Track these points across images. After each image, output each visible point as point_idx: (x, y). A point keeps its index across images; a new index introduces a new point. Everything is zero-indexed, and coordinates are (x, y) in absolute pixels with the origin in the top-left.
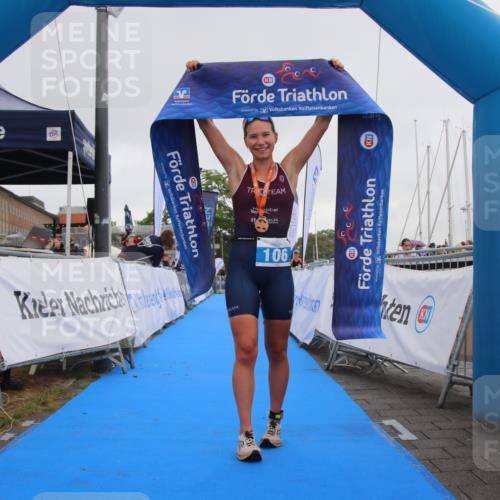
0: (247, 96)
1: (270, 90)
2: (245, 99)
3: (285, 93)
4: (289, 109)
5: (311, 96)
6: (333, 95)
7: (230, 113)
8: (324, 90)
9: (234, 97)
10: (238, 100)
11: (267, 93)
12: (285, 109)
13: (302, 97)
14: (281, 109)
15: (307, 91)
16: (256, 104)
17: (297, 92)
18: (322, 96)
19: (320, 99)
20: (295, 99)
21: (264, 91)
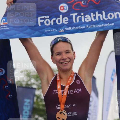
0: (49, 20)
1: (64, 15)
2: (47, 22)
3: (76, 17)
4: (80, 27)
5: (95, 17)
6: (111, 16)
7: (37, 33)
8: (104, 12)
9: (40, 21)
10: (42, 23)
11: (63, 18)
12: (77, 28)
13: (88, 18)
14: (74, 28)
15: (92, 14)
16: (55, 26)
17: (84, 15)
18: (103, 17)
19: (102, 19)
20: (83, 21)
21: (61, 16)
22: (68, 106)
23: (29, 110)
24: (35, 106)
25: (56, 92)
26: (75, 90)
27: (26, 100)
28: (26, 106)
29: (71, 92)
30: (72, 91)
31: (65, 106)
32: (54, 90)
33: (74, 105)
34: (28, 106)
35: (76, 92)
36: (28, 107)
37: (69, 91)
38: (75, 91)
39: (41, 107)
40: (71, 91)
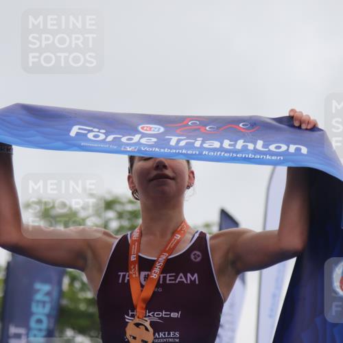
22: (157, 315)
23: (49, 316)
24: (65, 302)
25: (127, 278)
26: (181, 275)
27: (38, 286)
28: (38, 302)
29: (168, 278)
30: (170, 276)
31: (150, 314)
32: (119, 273)
33: (174, 315)
34: (44, 303)
35: (184, 279)
36: (44, 307)
37: (162, 276)
38: (181, 278)
39: (82, 307)
40: (168, 275)
